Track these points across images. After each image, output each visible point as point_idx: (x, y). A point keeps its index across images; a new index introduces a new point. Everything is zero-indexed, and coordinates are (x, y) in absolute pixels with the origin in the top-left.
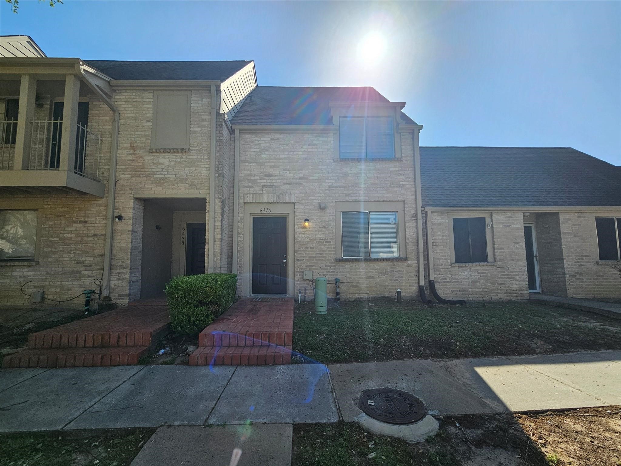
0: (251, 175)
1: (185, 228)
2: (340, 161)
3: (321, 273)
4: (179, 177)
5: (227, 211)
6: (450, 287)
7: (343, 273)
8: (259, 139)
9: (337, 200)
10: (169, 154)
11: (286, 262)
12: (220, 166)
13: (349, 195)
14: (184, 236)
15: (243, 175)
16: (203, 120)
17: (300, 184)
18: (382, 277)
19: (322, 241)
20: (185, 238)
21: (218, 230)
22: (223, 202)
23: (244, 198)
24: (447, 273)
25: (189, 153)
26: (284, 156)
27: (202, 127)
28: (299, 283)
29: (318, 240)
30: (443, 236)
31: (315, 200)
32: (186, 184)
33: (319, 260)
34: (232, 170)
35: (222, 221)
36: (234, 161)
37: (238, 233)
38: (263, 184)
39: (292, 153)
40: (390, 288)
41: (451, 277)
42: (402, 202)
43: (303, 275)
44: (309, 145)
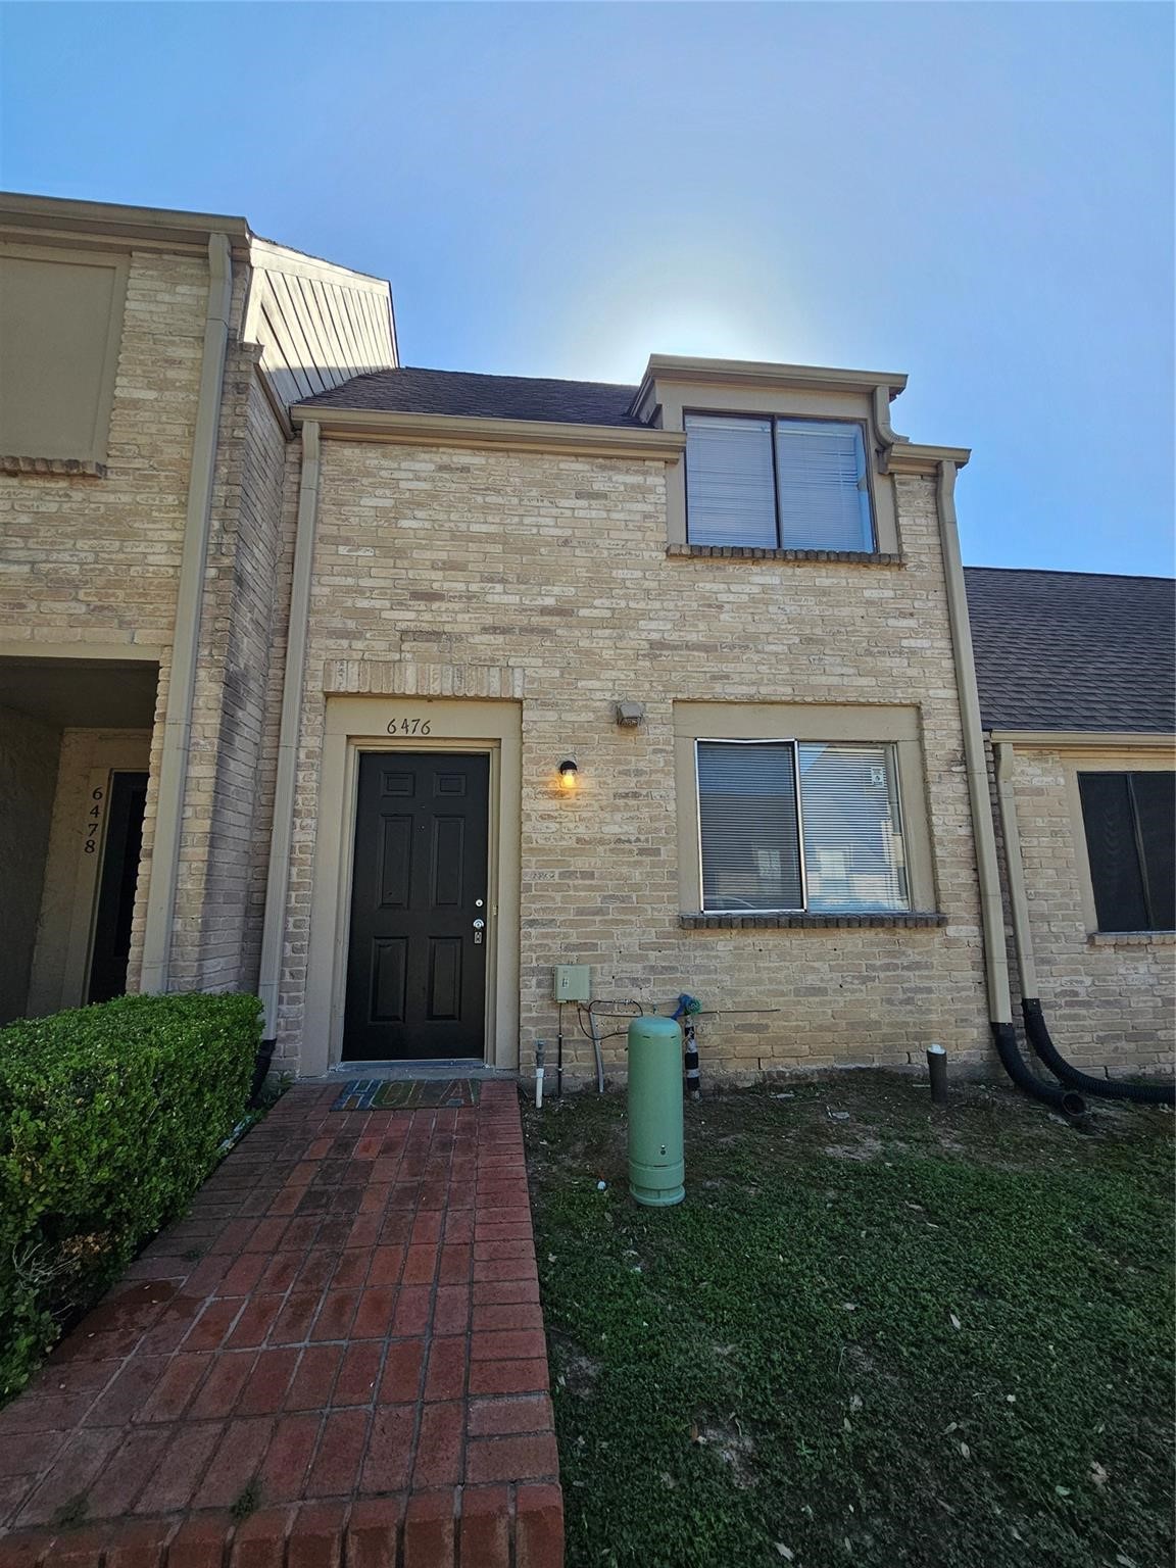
0: (360, 591)
1: (104, 791)
2: (691, 557)
3: (624, 975)
4: (46, 575)
5: (255, 725)
6: (1093, 1023)
7: (709, 973)
8: (396, 465)
9: (679, 696)
10: (14, 482)
11: (483, 930)
12: (227, 539)
13: (721, 678)
14: (99, 821)
15: (326, 590)
16: (172, 362)
17: (545, 632)
18: (853, 992)
19: (627, 846)
20: (99, 828)
21: (202, 798)
22: (233, 687)
23: (327, 675)
24: (1076, 972)
25: (99, 482)
26: (484, 528)
27: (162, 386)
28: (534, 1014)
29: (612, 846)
30: (1054, 834)
31: (598, 694)
32: (73, 604)
33: (616, 922)
34: (283, 568)
35: (221, 762)
36: (295, 538)
37: (296, 813)
38: (402, 626)
39: (516, 519)
40: (885, 1035)
41: (1093, 983)
42: (912, 710)
43: (553, 985)
44: (579, 496)
